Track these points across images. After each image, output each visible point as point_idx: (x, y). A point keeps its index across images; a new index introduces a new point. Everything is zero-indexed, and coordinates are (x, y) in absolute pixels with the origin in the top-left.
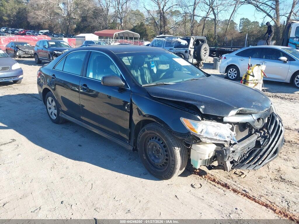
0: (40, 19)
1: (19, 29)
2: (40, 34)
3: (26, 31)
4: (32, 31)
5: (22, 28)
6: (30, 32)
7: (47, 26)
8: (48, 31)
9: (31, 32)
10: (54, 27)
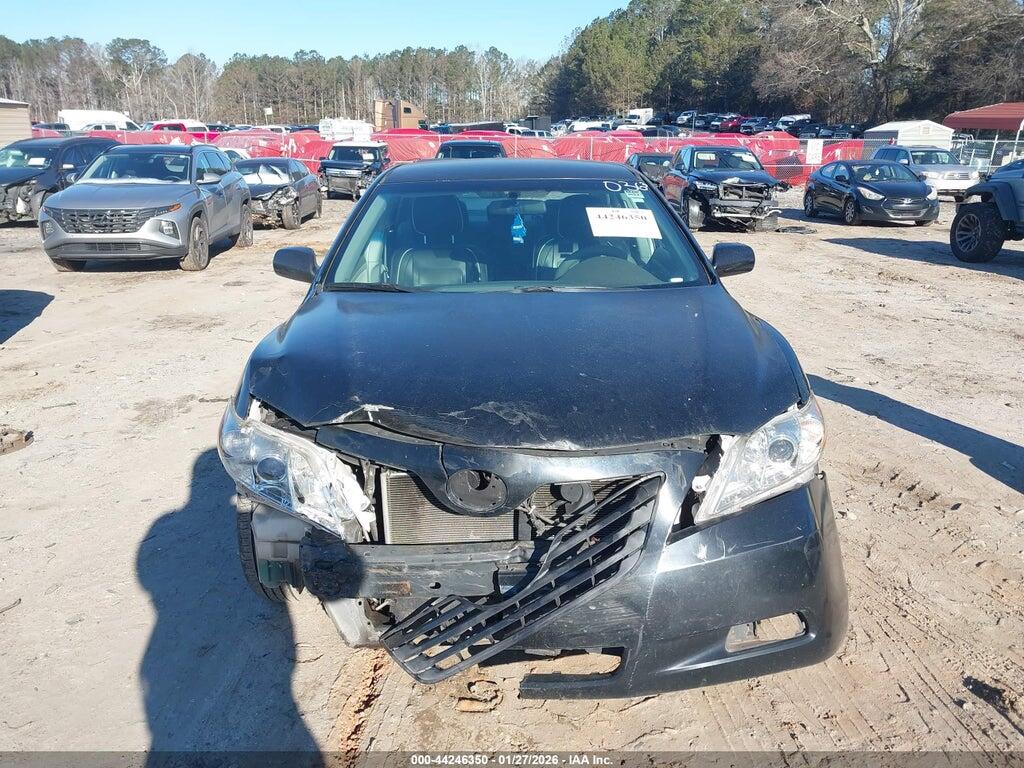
0: (789, 81)
1: (725, 113)
2: (780, 126)
3: (744, 121)
4: (759, 119)
5: (734, 113)
6: (751, 124)
7: (808, 102)
8: (807, 116)
9: (755, 121)
10: (833, 102)
